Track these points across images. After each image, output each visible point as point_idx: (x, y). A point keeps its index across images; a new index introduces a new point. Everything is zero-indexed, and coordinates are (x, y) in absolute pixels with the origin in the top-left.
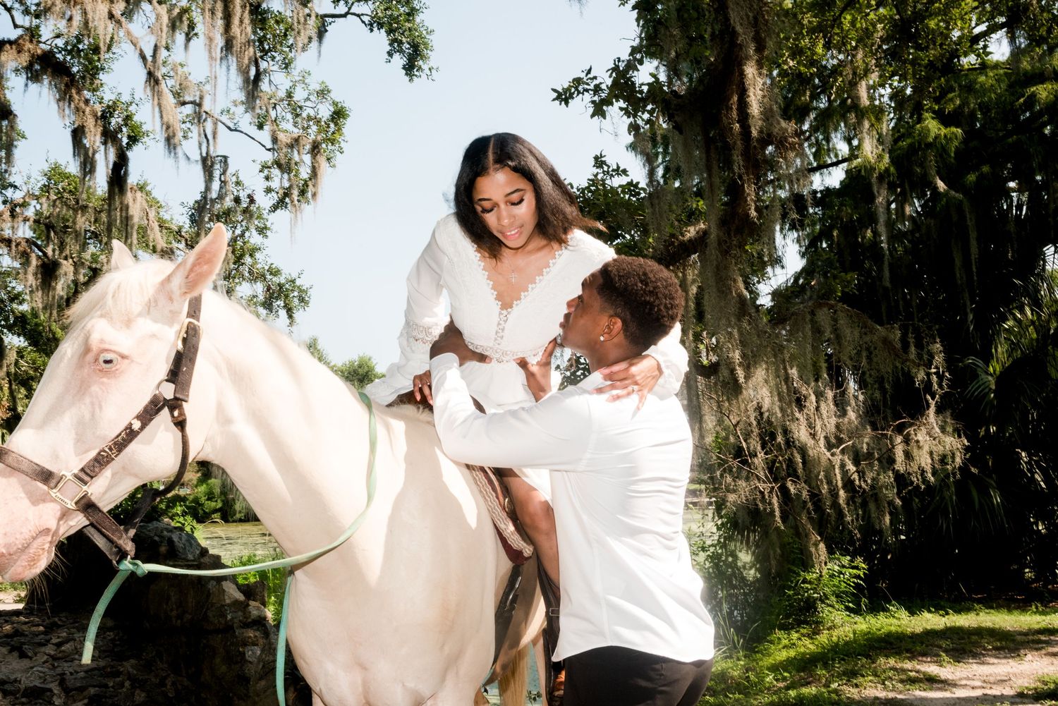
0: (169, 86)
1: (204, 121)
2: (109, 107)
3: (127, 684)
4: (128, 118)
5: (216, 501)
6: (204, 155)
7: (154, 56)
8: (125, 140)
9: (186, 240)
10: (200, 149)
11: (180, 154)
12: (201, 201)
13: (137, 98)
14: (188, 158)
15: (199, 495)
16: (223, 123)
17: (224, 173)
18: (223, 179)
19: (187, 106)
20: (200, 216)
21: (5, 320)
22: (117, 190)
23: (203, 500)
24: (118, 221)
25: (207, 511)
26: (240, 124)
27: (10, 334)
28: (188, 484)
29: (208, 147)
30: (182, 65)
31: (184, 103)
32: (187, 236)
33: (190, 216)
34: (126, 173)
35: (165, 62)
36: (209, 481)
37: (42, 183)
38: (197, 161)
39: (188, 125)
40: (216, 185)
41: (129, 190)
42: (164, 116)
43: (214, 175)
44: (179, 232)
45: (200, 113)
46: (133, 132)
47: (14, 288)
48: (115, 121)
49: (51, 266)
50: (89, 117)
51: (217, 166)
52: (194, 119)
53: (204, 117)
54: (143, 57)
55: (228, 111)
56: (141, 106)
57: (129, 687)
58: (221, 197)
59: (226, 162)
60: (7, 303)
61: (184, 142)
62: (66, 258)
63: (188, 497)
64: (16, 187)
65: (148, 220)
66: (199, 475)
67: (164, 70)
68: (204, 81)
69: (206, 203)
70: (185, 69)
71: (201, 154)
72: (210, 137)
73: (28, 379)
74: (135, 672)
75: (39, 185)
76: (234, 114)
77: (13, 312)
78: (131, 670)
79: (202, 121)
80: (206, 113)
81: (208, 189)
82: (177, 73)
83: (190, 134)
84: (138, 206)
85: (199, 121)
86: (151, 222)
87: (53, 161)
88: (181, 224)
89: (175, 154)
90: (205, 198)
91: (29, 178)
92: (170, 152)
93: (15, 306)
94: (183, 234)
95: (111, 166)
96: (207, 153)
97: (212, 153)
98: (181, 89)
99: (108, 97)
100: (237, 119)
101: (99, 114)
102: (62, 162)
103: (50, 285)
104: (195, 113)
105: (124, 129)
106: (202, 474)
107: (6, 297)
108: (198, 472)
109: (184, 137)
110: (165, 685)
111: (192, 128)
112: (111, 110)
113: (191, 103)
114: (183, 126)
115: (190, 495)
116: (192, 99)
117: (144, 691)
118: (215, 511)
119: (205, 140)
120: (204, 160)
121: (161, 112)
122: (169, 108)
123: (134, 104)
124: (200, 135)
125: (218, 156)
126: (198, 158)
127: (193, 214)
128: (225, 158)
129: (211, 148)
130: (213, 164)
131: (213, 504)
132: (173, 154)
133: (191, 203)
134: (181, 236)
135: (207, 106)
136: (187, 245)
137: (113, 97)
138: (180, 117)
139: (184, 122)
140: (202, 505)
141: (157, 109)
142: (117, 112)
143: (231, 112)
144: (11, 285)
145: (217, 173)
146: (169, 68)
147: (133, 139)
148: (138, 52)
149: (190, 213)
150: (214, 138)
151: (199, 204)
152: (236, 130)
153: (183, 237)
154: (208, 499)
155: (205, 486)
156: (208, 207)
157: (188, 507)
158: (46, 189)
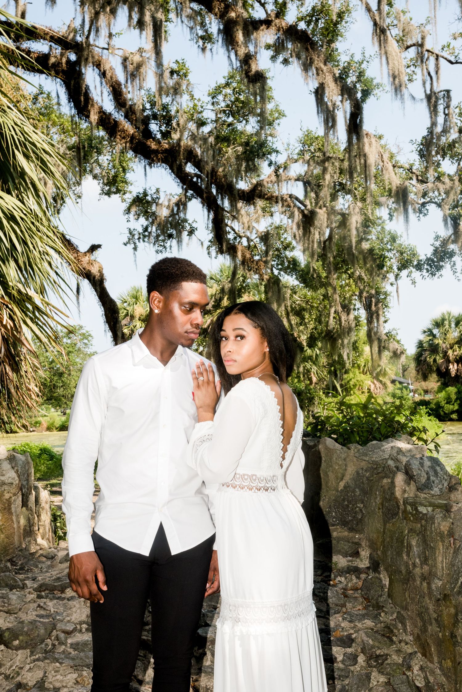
0: (394, 35)
1: (427, 60)
2: (344, 68)
3: (361, 659)
4: (361, 74)
5: (453, 404)
6: (428, 92)
7: (379, 9)
8: (359, 95)
9: (417, 176)
10: (424, 87)
11: (406, 96)
12: (428, 135)
13: (367, 55)
14: (413, 98)
15: (440, 400)
16: (446, 59)
17: (448, 107)
18: (447, 112)
19: (409, 50)
20: (428, 150)
21: (281, 264)
22: (355, 137)
23: (443, 403)
24: (358, 168)
25: (447, 412)
26: (460, 56)
27: (286, 275)
28: (431, 392)
29: (432, 84)
30: (404, 12)
31: (408, 47)
32: (418, 173)
33: (419, 152)
34: (361, 121)
35: (388, 14)
36: (447, 389)
37: (299, 149)
38: (422, 100)
39: (412, 68)
40: (441, 119)
41: (365, 137)
42: (390, 62)
43: (439, 110)
44: (410, 170)
45: (422, 53)
46: (366, 86)
47: (285, 238)
48: (351, 79)
49: (309, 215)
50: (327, 74)
51: (441, 101)
52: (417, 61)
53: (426, 56)
54: (369, 9)
55: (449, 46)
56: (371, 62)
57: (364, 664)
58: (445, 131)
59: (449, 97)
60: (282, 251)
61: (410, 85)
62: (320, 208)
63: (431, 401)
64: (277, 152)
65: (383, 162)
66: (439, 384)
67: (388, 21)
68: (424, 22)
69: (432, 138)
70: (408, 15)
71: (425, 91)
72: (433, 74)
73: (301, 310)
74: (371, 642)
75: (297, 151)
76: (454, 48)
77: (287, 258)
78: (365, 638)
79: (425, 60)
80: (428, 51)
81: (434, 124)
82: (400, 21)
83: (415, 77)
84: (374, 149)
85: (422, 61)
86: (385, 163)
87: (305, 130)
88: (412, 162)
89: (401, 95)
90: (431, 132)
91: (288, 145)
92: (396, 95)
93: (287, 253)
94: (414, 171)
95: (348, 116)
96: (431, 90)
97: (436, 89)
98: (404, 36)
99: (343, 59)
100: (457, 52)
101: (337, 75)
102: (313, 128)
103: (310, 232)
104: (418, 53)
105: (358, 86)
106: (442, 384)
107: (281, 247)
108: (438, 381)
109: (409, 80)
110: (409, 668)
111: (416, 70)
112: (346, 70)
113: (414, 45)
114: (408, 70)
115: (432, 399)
116: (414, 41)
117: (382, 673)
118: (453, 412)
119: (428, 78)
120: (429, 98)
121: (387, 58)
122: (394, 54)
123: (365, 62)
124: (423, 75)
125: (441, 91)
126: (423, 96)
127: (421, 150)
128: (448, 91)
129: (435, 84)
130: (437, 99)
131: (451, 407)
132: (399, 96)
133: (419, 140)
134: (412, 173)
135: (428, 45)
136: (418, 180)
137: (348, 59)
138: (404, 63)
139: (408, 67)
140: (443, 407)
141: (384, 58)
142: (351, 72)
143: (451, 47)
144: (283, 236)
145: (441, 108)
146: (392, 18)
147: (366, 93)
148: (364, 6)
149: (419, 149)
150: (437, 73)
151: (426, 139)
152: (457, 63)
153: (414, 173)
154: (447, 403)
155: (444, 392)
156: (434, 141)
157: (431, 409)
158: (302, 153)
